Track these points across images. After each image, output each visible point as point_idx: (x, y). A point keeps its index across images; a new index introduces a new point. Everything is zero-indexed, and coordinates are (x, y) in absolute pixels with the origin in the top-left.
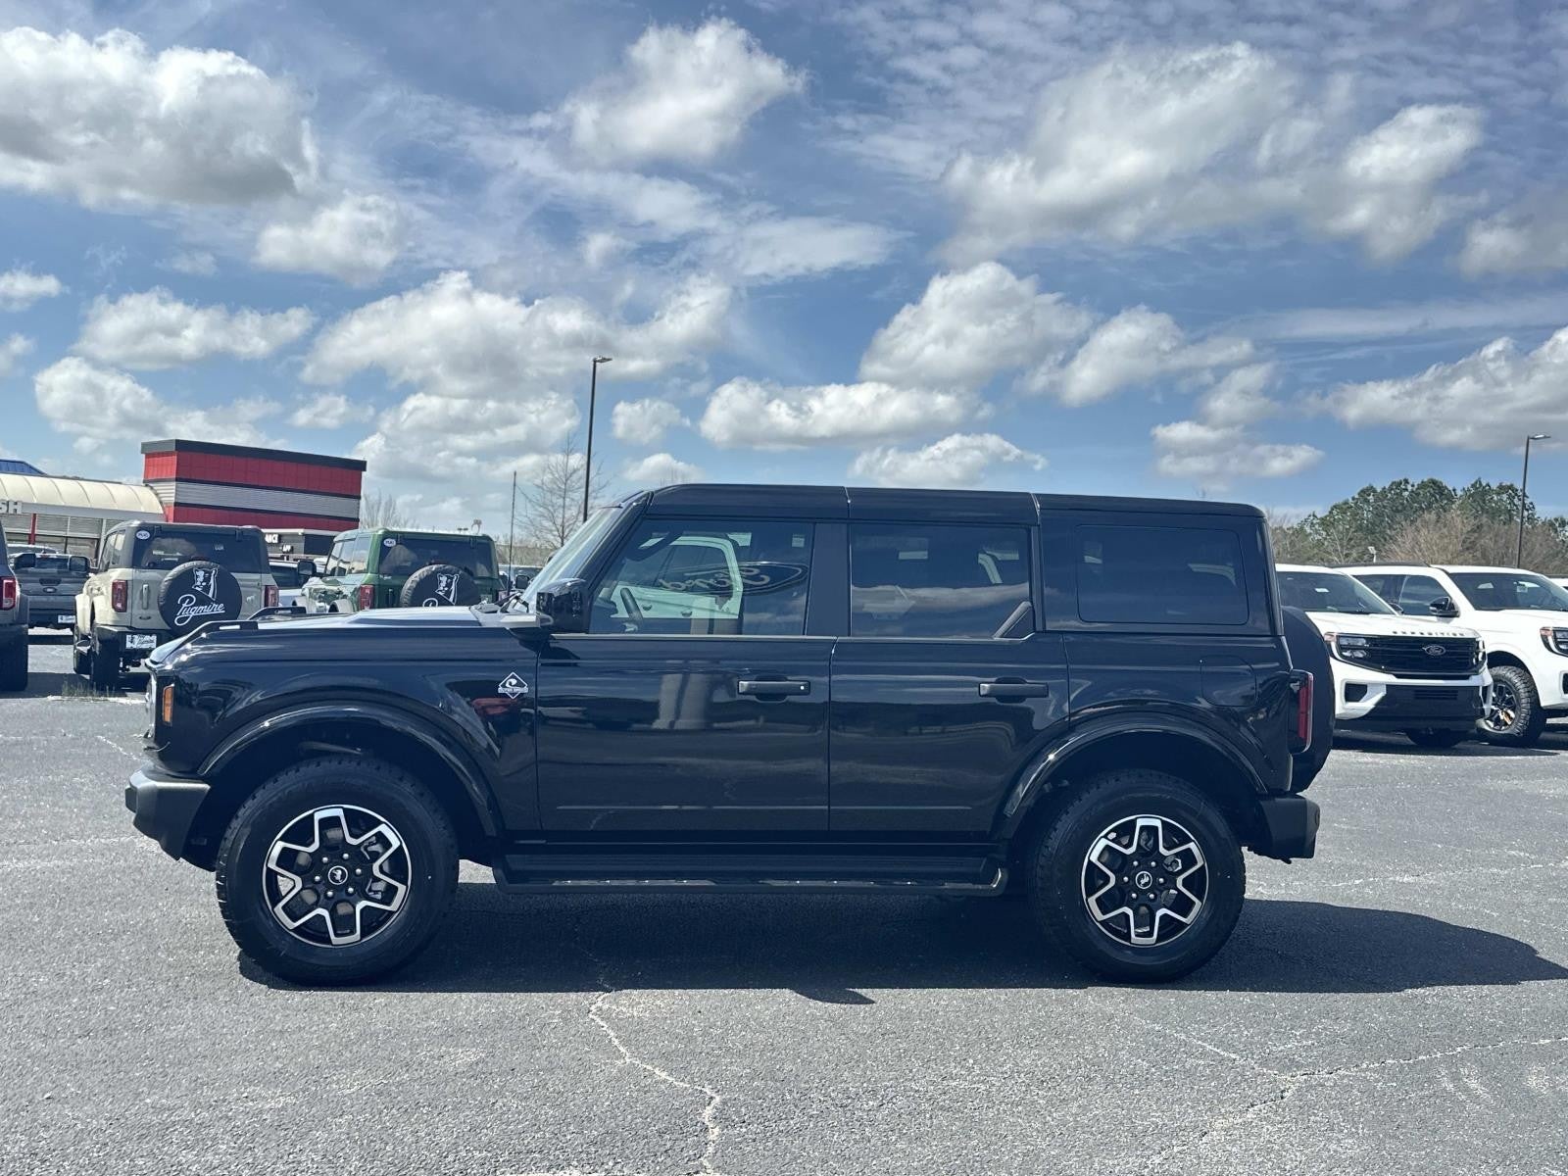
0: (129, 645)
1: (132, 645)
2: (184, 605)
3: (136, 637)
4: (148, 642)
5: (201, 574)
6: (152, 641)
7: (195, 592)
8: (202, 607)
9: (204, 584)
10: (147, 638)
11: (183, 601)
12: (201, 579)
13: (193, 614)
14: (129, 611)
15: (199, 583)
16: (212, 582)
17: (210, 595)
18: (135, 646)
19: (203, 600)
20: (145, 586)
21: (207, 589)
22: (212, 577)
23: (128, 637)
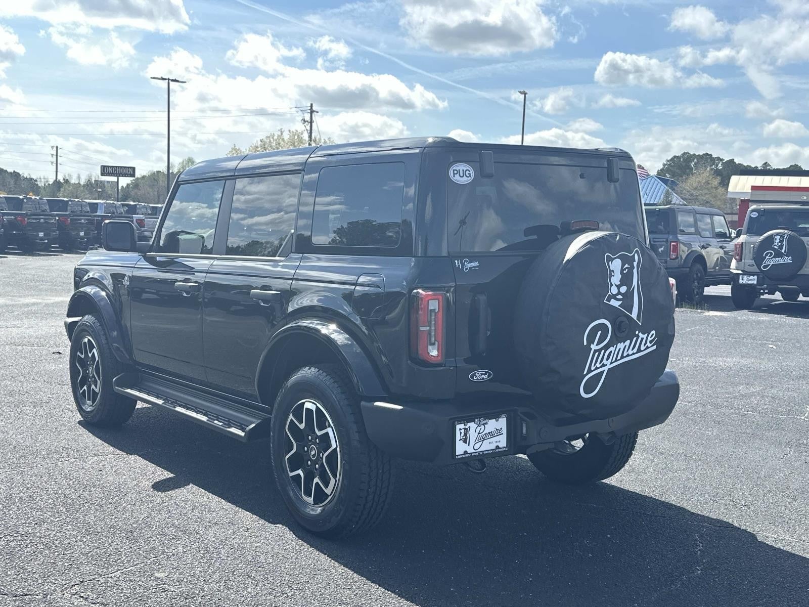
0: (741, 281)
1: (743, 281)
2: (767, 257)
3: (745, 276)
4: (751, 280)
5: (778, 238)
6: (755, 279)
7: (774, 249)
8: (778, 259)
9: (779, 244)
10: (752, 277)
11: (767, 255)
12: (778, 241)
13: (772, 263)
14: (743, 261)
15: (776, 244)
16: (784, 242)
17: (783, 251)
18: (744, 282)
19: (778, 254)
20: (752, 246)
21: (781, 247)
22: (785, 240)
23: (741, 277)
